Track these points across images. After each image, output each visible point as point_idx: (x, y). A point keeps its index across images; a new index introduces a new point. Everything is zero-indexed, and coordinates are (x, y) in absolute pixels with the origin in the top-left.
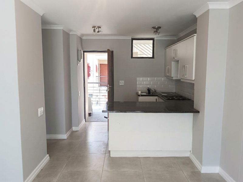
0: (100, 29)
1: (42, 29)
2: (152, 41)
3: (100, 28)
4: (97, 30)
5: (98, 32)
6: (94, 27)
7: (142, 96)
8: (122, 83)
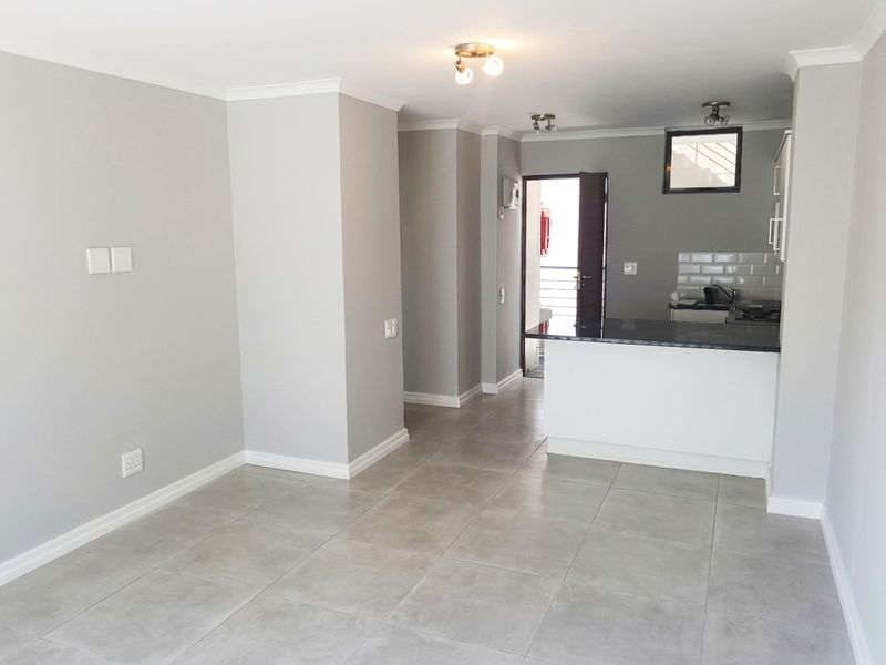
0: (552, 121)
1: (399, 133)
2: (735, 136)
3: (553, 117)
4: (543, 124)
5: (548, 128)
6: (536, 117)
7: (681, 307)
8: (630, 269)
